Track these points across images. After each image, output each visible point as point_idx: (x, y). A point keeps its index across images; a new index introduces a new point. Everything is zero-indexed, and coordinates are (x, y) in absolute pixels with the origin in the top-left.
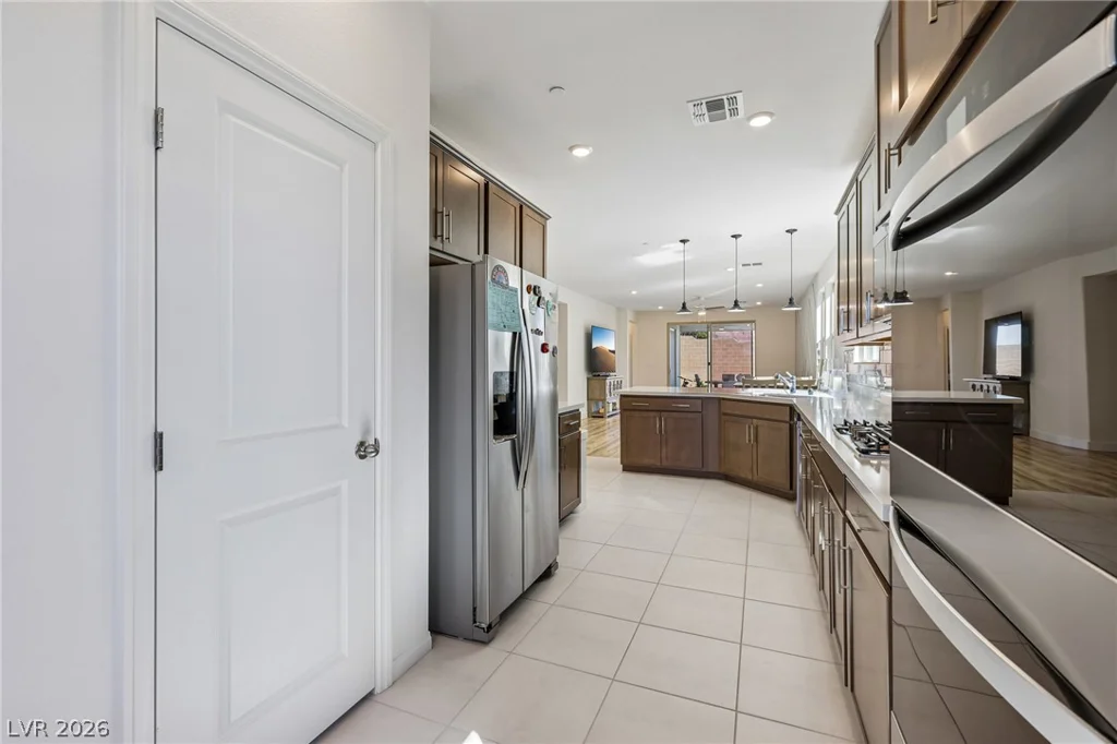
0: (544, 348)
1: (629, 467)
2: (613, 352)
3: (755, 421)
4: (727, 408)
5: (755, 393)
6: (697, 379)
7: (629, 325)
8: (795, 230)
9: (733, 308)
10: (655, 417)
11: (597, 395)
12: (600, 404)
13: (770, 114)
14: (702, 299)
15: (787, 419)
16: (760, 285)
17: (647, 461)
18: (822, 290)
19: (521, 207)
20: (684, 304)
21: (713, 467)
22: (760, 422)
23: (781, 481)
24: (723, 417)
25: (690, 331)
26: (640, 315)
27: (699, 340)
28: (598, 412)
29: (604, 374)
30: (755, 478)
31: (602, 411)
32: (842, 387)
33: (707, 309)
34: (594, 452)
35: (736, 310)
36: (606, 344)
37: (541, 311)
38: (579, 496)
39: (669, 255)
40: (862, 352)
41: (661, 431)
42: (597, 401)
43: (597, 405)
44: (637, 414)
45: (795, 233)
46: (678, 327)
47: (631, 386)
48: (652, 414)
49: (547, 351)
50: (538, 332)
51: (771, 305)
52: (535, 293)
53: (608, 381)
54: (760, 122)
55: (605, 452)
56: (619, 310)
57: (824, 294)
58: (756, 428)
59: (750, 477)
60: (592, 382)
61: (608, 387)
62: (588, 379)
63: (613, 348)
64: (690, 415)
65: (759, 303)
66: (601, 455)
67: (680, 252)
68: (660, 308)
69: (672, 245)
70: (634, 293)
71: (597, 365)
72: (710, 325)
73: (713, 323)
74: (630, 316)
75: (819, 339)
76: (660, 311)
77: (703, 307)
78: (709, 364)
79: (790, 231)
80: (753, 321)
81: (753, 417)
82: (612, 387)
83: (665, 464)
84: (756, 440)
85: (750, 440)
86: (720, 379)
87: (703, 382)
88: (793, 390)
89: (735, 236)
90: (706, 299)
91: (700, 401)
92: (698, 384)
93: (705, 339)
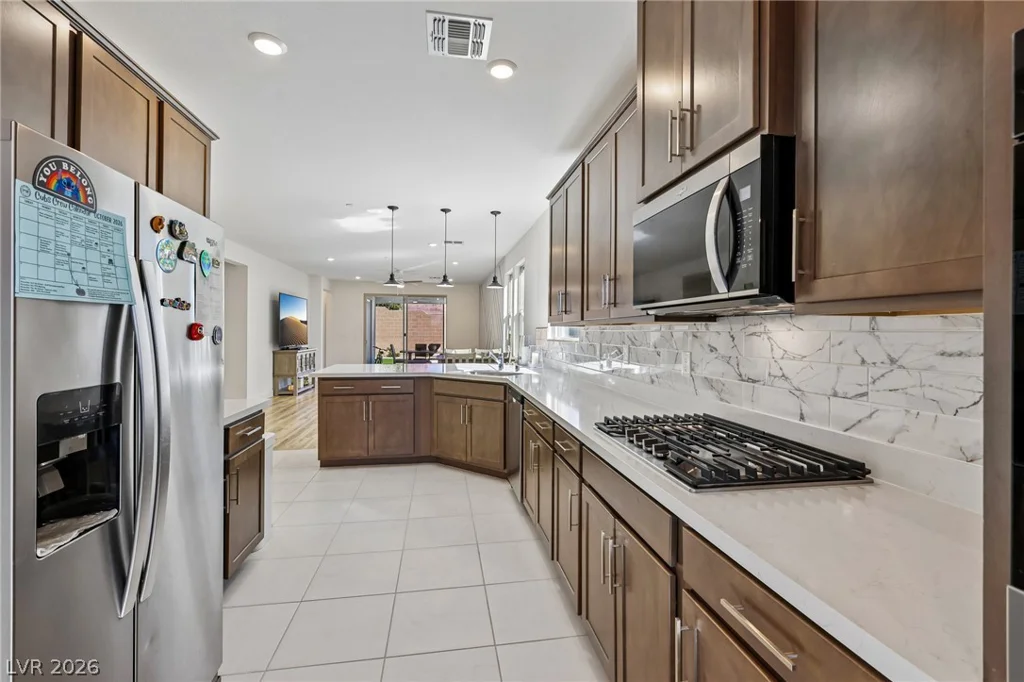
0: (194, 332)
1: (327, 463)
2: (306, 323)
3: (470, 401)
4: (438, 387)
5: (465, 370)
6: (392, 349)
7: (323, 294)
8: (499, 213)
9: (442, 283)
10: (361, 402)
11: (285, 369)
12: (289, 380)
13: (513, 65)
14: (401, 272)
15: (502, 398)
16: (455, 263)
17: (352, 453)
18: (509, 272)
19: (161, 105)
20: (392, 276)
21: (424, 452)
22: (476, 402)
23: (496, 462)
24: (436, 398)
25: (384, 303)
26: (335, 283)
27: (393, 311)
28: (286, 389)
29: (294, 346)
30: (469, 459)
31: (291, 388)
32: (539, 362)
33: (405, 282)
34: (283, 443)
35: (445, 285)
36: (295, 314)
37: (186, 269)
38: (260, 529)
39: (374, 221)
40: (553, 332)
41: (368, 418)
42: (285, 378)
43: (285, 381)
44: (338, 399)
45: (498, 215)
46: (375, 298)
47: (325, 366)
48: (358, 398)
49: (200, 337)
50: (180, 304)
51: (463, 283)
52: (171, 232)
53: (298, 355)
54: (502, 72)
55: (296, 442)
57: (511, 276)
58: (471, 408)
59: (464, 459)
60: (279, 356)
61: (298, 362)
62: (274, 353)
63: (305, 319)
64: (400, 397)
66: (292, 448)
67: (387, 220)
68: (358, 278)
69: (380, 211)
70: (330, 260)
71: (285, 337)
72: (408, 298)
73: (409, 296)
74: (324, 284)
75: (505, 315)
76: (358, 281)
77: (403, 280)
78: (405, 335)
79: (495, 213)
80: (445, 296)
81: (467, 397)
82: (304, 360)
83: (373, 453)
84: (471, 420)
85: (464, 421)
86: (412, 348)
87: (397, 352)
88: (501, 366)
89: (445, 211)
90: (405, 272)
91: (412, 381)
92: (392, 353)
93: (401, 310)
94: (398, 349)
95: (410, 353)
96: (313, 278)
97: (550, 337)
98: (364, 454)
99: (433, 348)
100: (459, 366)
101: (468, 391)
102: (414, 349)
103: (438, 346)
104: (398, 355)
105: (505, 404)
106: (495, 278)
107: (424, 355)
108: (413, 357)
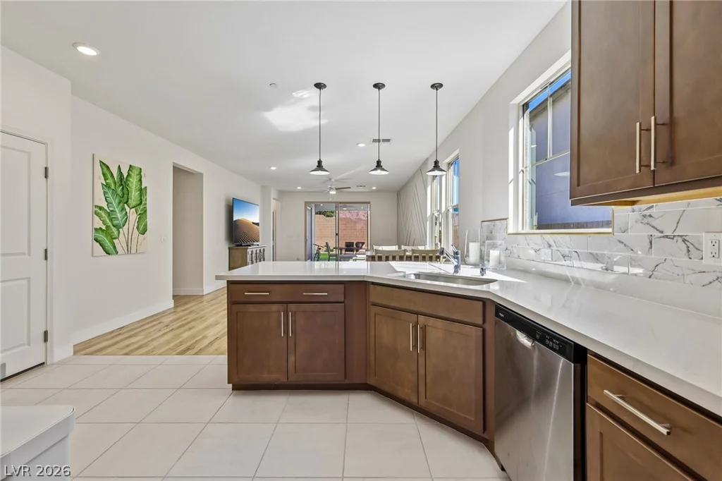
1: (240, 385)
2: (258, 224)
3: (422, 319)
4: (375, 296)
6: (328, 246)
7: (273, 202)
8: (441, 85)
9: (375, 170)
10: (279, 312)
11: (239, 262)
14: (333, 180)
15: (480, 321)
17: (266, 377)
20: (320, 163)
21: (357, 380)
22: (431, 321)
24: (373, 309)
27: (328, 218)
29: (246, 243)
33: (337, 189)
35: (379, 172)
36: (249, 216)
41: (287, 333)
44: (251, 308)
45: (440, 90)
46: (313, 205)
48: (275, 307)
51: (384, 191)
53: (249, 251)
56: (263, 187)
58: (424, 328)
60: (233, 251)
61: (249, 256)
62: (229, 249)
63: (256, 221)
64: (327, 307)
65: (374, 188)
68: (299, 188)
70: (273, 168)
71: (238, 237)
72: (340, 205)
73: (340, 203)
74: (273, 194)
76: (299, 191)
77: (333, 187)
78: (337, 234)
79: (436, 86)
80: (369, 203)
81: (417, 313)
82: (254, 255)
83: (294, 378)
84: (424, 347)
85: (415, 346)
86: (343, 246)
87: (332, 248)
88: (457, 268)
89: (378, 86)
90: (336, 181)
91: (343, 285)
92: (328, 249)
93: (334, 217)
94: (332, 245)
95: (341, 249)
96: (265, 189)
97: (511, 230)
98: (283, 380)
99: (359, 246)
100: (396, 264)
101: (419, 304)
102: (344, 246)
103: (363, 243)
104: (332, 251)
105: (484, 331)
106: (436, 163)
107: (352, 251)
108: (343, 252)
